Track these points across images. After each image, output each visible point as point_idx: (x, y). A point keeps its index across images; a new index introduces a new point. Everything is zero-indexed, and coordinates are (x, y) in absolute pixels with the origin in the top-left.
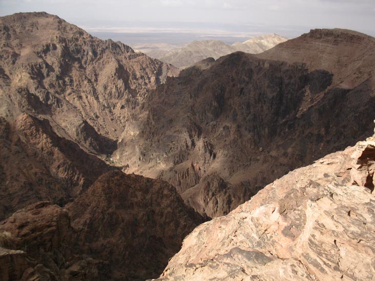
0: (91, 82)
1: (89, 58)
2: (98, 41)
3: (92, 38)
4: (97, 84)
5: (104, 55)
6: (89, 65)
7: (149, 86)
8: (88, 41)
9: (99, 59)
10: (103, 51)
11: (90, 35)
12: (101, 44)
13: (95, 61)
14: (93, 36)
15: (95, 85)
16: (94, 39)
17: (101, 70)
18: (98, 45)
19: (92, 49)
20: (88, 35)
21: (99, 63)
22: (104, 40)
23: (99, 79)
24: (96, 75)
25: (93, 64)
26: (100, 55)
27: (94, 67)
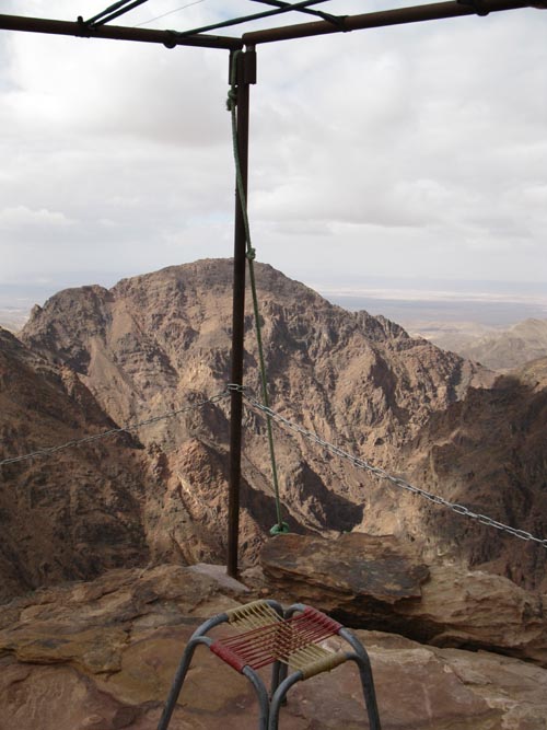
0: (323, 390)
1: (322, 344)
2: (341, 314)
3: (330, 306)
4: (333, 395)
5: (351, 340)
6: (320, 357)
7: (433, 403)
8: (323, 312)
9: (340, 348)
10: (349, 333)
11: (327, 302)
12: (346, 320)
13: (333, 350)
14: (331, 303)
15: (329, 396)
16: (334, 310)
17: (343, 367)
18: (341, 321)
19: (329, 327)
20: (324, 302)
21: (341, 356)
22: (353, 312)
23: (337, 384)
24: (333, 378)
25: (329, 356)
26: (344, 339)
27: (329, 363)
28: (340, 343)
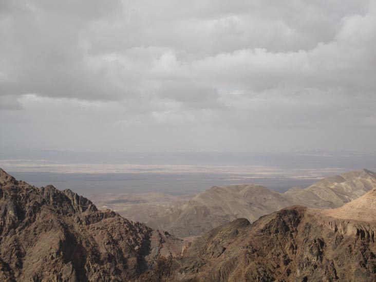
0: (9, 269)
1: (8, 222)
2: (27, 190)
3: (16, 183)
4: (20, 273)
5: (38, 215)
6: (6, 235)
8: (8, 189)
9: (27, 224)
10: (36, 208)
11: (13, 179)
12: (32, 196)
13: (19, 228)
14: (17, 179)
15: (16, 275)
16: (20, 186)
17: (31, 244)
18: (28, 196)
19: (15, 204)
20: (9, 179)
21: (28, 232)
22: (39, 187)
23: (25, 262)
24: (21, 255)
25: (15, 233)
26: (31, 215)
27: (16, 240)
28: (26, 219)
